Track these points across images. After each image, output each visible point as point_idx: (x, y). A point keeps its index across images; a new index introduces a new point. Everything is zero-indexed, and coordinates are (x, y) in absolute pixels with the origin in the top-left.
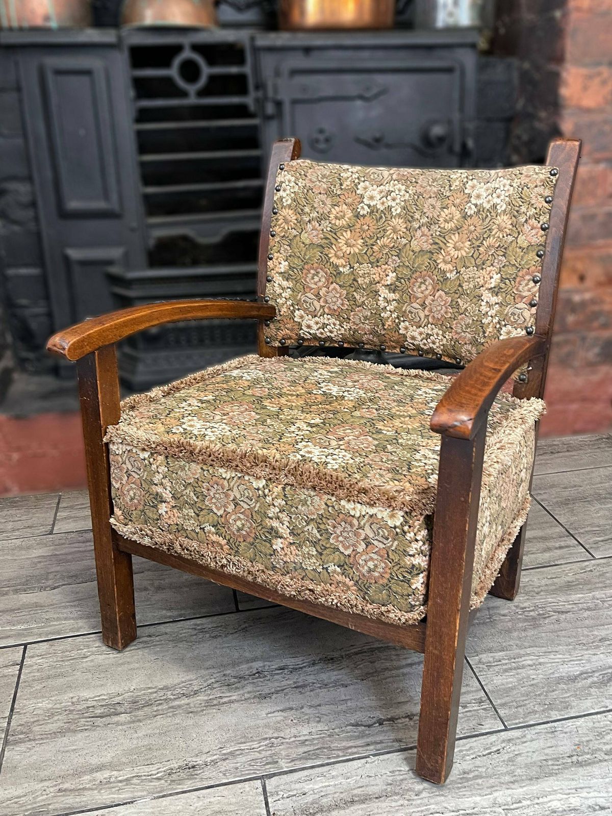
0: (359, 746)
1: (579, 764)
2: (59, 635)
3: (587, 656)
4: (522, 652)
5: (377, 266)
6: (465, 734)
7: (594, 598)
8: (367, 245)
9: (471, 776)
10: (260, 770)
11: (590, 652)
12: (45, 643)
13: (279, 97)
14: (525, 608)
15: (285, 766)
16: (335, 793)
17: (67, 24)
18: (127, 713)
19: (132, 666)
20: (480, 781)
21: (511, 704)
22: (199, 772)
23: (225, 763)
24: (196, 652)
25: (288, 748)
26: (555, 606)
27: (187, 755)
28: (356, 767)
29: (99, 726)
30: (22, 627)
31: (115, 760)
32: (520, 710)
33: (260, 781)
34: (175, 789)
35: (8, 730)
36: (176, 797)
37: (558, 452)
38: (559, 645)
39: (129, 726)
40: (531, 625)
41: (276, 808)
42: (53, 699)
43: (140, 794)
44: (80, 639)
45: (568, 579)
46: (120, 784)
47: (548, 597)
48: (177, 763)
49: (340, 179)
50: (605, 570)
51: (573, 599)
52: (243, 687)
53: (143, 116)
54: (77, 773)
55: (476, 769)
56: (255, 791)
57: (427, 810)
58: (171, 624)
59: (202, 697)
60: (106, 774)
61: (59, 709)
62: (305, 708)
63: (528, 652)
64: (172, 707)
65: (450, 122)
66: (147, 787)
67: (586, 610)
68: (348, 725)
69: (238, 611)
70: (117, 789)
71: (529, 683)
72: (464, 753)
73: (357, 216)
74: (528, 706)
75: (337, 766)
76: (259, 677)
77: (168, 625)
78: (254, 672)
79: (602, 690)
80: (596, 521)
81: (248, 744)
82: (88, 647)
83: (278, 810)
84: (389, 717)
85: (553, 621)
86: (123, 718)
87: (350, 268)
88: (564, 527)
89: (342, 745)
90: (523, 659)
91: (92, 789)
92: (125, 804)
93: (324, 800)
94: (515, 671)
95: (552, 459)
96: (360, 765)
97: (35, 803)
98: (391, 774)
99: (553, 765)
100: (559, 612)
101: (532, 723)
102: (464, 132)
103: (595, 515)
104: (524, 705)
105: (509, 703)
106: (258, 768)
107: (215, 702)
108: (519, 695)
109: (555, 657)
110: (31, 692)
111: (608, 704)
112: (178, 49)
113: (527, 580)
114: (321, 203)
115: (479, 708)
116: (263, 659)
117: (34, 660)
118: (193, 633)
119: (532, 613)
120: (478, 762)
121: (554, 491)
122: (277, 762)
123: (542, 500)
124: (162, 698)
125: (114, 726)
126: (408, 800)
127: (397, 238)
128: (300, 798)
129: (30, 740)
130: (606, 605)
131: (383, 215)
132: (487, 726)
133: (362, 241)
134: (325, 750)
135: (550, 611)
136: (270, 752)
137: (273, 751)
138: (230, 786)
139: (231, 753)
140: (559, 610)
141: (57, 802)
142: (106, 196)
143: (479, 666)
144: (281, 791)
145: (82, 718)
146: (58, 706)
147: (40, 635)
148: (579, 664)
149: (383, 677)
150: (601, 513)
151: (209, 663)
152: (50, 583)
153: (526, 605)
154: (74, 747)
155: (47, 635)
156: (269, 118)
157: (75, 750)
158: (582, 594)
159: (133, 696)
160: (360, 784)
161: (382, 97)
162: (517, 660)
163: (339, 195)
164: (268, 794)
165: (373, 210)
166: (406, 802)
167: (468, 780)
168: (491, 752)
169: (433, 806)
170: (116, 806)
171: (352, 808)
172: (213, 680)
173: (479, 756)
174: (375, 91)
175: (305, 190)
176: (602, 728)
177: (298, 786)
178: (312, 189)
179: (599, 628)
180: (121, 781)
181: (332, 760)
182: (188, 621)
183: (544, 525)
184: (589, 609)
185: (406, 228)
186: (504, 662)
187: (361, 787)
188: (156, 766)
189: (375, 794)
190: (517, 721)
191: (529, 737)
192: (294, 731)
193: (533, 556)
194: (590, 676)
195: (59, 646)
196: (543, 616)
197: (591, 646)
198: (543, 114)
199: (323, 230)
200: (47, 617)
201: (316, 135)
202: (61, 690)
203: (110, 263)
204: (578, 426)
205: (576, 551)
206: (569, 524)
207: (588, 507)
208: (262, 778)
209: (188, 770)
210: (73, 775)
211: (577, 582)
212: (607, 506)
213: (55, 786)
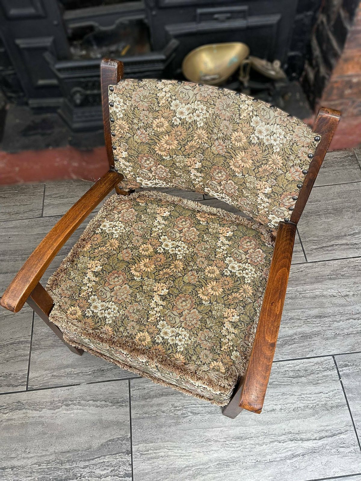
5: (189, 158)
7: (297, 291)
8: (181, 145)
10: (128, 375)
16: (156, 390)
22: (105, 373)
23: (115, 370)
27: (101, 364)
33: (128, 380)
34: (95, 380)
35: (31, 342)
36: (96, 384)
41: (133, 394)
43: (82, 381)
46: (75, 375)
48: (97, 368)
49: (157, 99)
50: (309, 271)
54: (59, 368)
56: (126, 385)
57: (190, 402)
60: (70, 370)
61: (50, 333)
66: (85, 378)
67: (290, 298)
70: (74, 377)
73: (172, 125)
79: (280, 349)
80: (318, 232)
83: (134, 395)
87: (170, 157)
88: (299, 236)
91: (64, 376)
92: (76, 385)
93: (152, 393)
97: (43, 381)
103: (319, 227)
110: (39, 322)
114: (145, 117)
126: (184, 397)
127: (202, 143)
128: (142, 390)
129: (40, 349)
130: (301, 296)
131: (191, 126)
133: (177, 142)
138: (117, 381)
141: (51, 381)
144: (136, 386)
150: (323, 226)
154: (57, 355)
158: (292, 287)
163: (158, 111)
164: (131, 387)
165: (183, 122)
169: (193, 401)
170: (73, 385)
171: (161, 398)
175: (132, 108)
177: (142, 385)
178: (137, 107)
179: (292, 311)
180: (75, 374)
185: (208, 137)
188: (89, 368)
197: (284, 322)
199: (149, 134)
205: (299, 255)
206: (303, 233)
207: (317, 220)
208: (129, 379)
209: (100, 372)
210: (57, 369)
211: (292, 279)
212: (328, 220)
213: (51, 373)
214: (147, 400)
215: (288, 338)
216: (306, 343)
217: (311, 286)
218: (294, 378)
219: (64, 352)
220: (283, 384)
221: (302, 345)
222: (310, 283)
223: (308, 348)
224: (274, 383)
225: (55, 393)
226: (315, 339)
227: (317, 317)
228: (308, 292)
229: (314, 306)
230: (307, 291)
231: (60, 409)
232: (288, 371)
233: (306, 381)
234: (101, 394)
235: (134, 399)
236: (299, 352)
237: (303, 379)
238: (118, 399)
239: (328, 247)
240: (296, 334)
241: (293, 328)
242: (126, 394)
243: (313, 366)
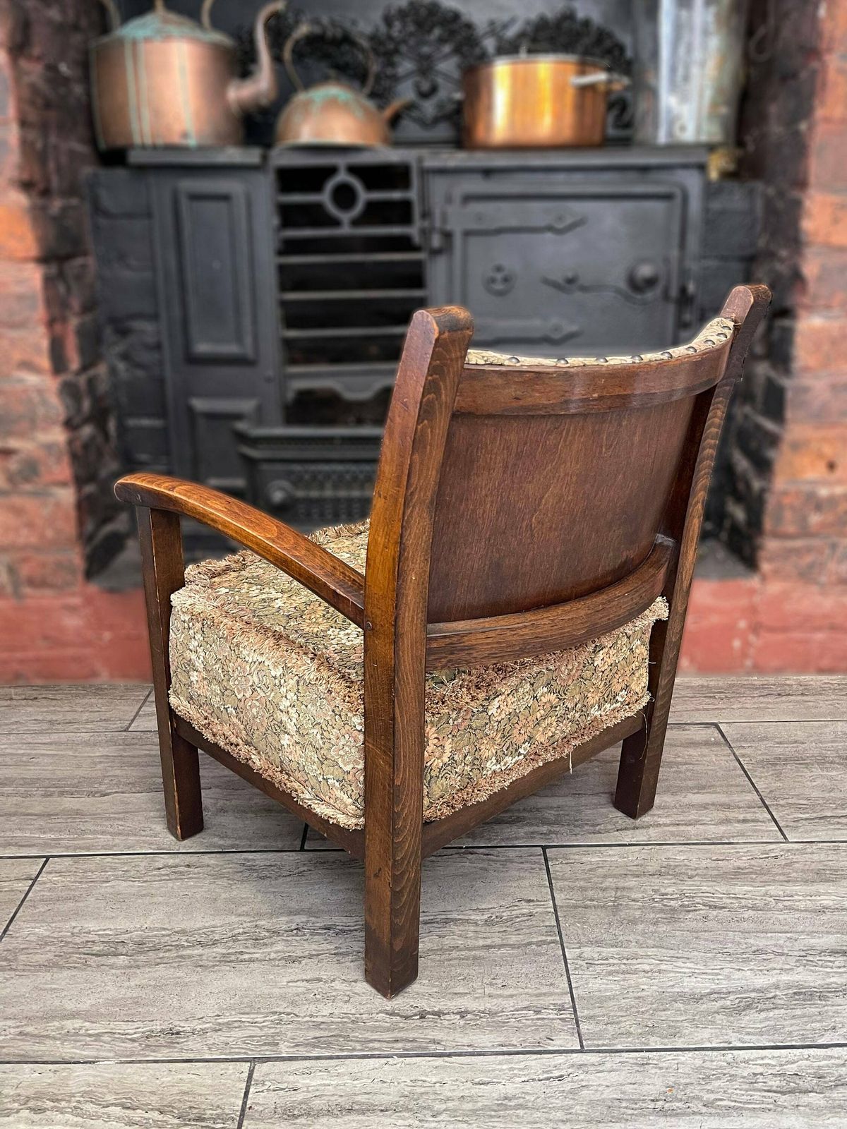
0: (385, 1042)
1: (663, 1112)
2: (88, 851)
3: (728, 970)
4: (641, 952)
6: (525, 1047)
7: (767, 894)
9: (512, 1103)
10: (253, 1050)
11: (734, 965)
12: (69, 859)
13: (449, 227)
14: (666, 894)
15: (285, 1050)
16: (333, 1095)
17: (209, 141)
18: (127, 956)
19: (155, 900)
20: (521, 1112)
21: (601, 1018)
22: (182, 1040)
23: (215, 1035)
24: (235, 893)
25: (297, 1029)
26: (708, 897)
27: (177, 1018)
28: (372, 1067)
29: (90, 966)
30: (53, 836)
31: (94, 1009)
32: (610, 1028)
33: (249, 1064)
34: (148, 1056)
36: (145, 1065)
37: (789, 695)
38: (695, 949)
39: (123, 971)
40: (666, 918)
41: (256, 1101)
42: (54, 925)
43: (105, 1054)
44: (109, 859)
45: (739, 863)
46: (88, 1039)
47: (705, 884)
48: (161, 1025)
50: (795, 858)
51: (737, 891)
52: (272, 944)
53: (289, 247)
54: (47, 1017)
55: (523, 1095)
56: (238, 1075)
58: (218, 855)
59: (220, 950)
60: (77, 1023)
62: (336, 982)
63: (649, 954)
64: (181, 957)
65: (666, 260)
66: (117, 1048)
67: (749, 908)
68: (381, 1012)
69: (302, 849)
70: (84, 1043)
71: (635, 995)
72: (515, 1072)
74: (623, 1025)
75: (347, 1061)
76: (297, 935)
77: (214, 855)
78: (293, 928)
79: (731, 1019)
80: (807, 791)
81: (252, 1016)
82: (115, 869)
83: (257, 1104)
84: (436, 1009)
85: (698, 917)
86: (121, 960)
88: (759, 795)
89: (364, 1036)
90: (639, 961)
91: (55, 1038)
93: (317, 1102)
94: (622, 976)
95: (777, 703)
96: (376, 1066)
98: (411, 1084)
99: (626, 1108)
100: (710, 906)
101: (619, 1047)
102: (684, 273)
103: (809, 783)
104: (617, 1023)
105: (598, 1016)
106: (252, 1048)
107: (233, 958)
108: (616, 1008)
109: (683, 965)
110: (33, 913)
111: (733, 1039)
112: (331, 171)
113: (682, 858)
115: (556, 1016)
116: (310, 912)
117: (50, 877)
118: (239, 870)
119: (673, 903)
120: (528, 1087)
121: (763, 745)
122: (278, 1044)
123: (743, 756)
124: (174, 944)
125: (107, 968)
126: (420, 1121)
128: (288, 1093)
129: (11, 969)
130: (780, 905)
132: (558, 1042)
134: (341, 1039)
135: (698, 903)
136: (273, 1030)
137: (280, 1028)
138: (211, 1064)
139: (227, 1023)
140: (713, 903)
141: (13, 1047)
142: (239, 339)
143: (576, 961)
144: (269, 1081)
145: (76, 953)
146: (55, 935)
147: (67, 848)
148: (713, 980)
149: (447, 957)
150: (818, 782)
151: (245, 909)
152: (103, 788)
153: (670, 890)
154: (54, 986)
155: (75, 849)
156: (435, 252)
157: (55, 989)
158: (751, 886)
159: (141, 936)
160: (368, 1090)
161: (578, 229)
162: (630, 961)
164: (253, 1083)
166: (417, 1122)
167: (506, 1108)
168: (551, 1078)
170: (74, 1063)
171: (346, 1118)
172: (241, 931)
173: (533, 1080)
174: (569, 221)
176: (714, 1070)
177: (291, 1078)
179: (758, 935)
180: (90, 1035)
181: (345, 1053)
182: (239, 854)
183: (733, 789)
184: (754, 908)
186: (611, 961)
187: (368, 1094)
188: (136, 1025)
189: (381, 1105)
190: (600, 1042)
191: (608, 1065)
192: (312, 1008)
193: (701, 827)
194: (722, 998)
195: (84, 864)
196: (686, 909)
197: (738, 958)
198: (784, 253)
200: (83, 828)
201: (491, 274)
202: (66, 917)
203: (238, 417)
204: (825, 663)
205: (764, 828)
206: (768, 791)
207: (802, 772)
208: (253, 1060)
209: (170, 1036)
210: (42, 1018)
211: (751, 870)
212: (830, 774)
213: (18, 1027)
214: (298, 1121)
215: (753, 995)
216: (814, 1010)
217: (804, 887)
218: (784, 1093)
219: (79, 983)
220: (750, 1106)
221: (799, 1012)
222: (802, 881)
223: (818, 1021)
224: (719, 1103)
225: (12, 1075)
226: (839, 1001)
227: (833, 952)
228: (801, 898)
229: (823, 929)
230: (796, 897)
231: (11, 1119)
232: (761, 1074)
233: (823, 1103)
234: (153, 1093)
235: (257, 1115)
236: (791, 1029)
237: (813, 1098)
238: (204, 1110)
239: (840, 817)
240: (777, 987)
241: (766, 972)
242: (233, 1100)
243: (838, 1066)
